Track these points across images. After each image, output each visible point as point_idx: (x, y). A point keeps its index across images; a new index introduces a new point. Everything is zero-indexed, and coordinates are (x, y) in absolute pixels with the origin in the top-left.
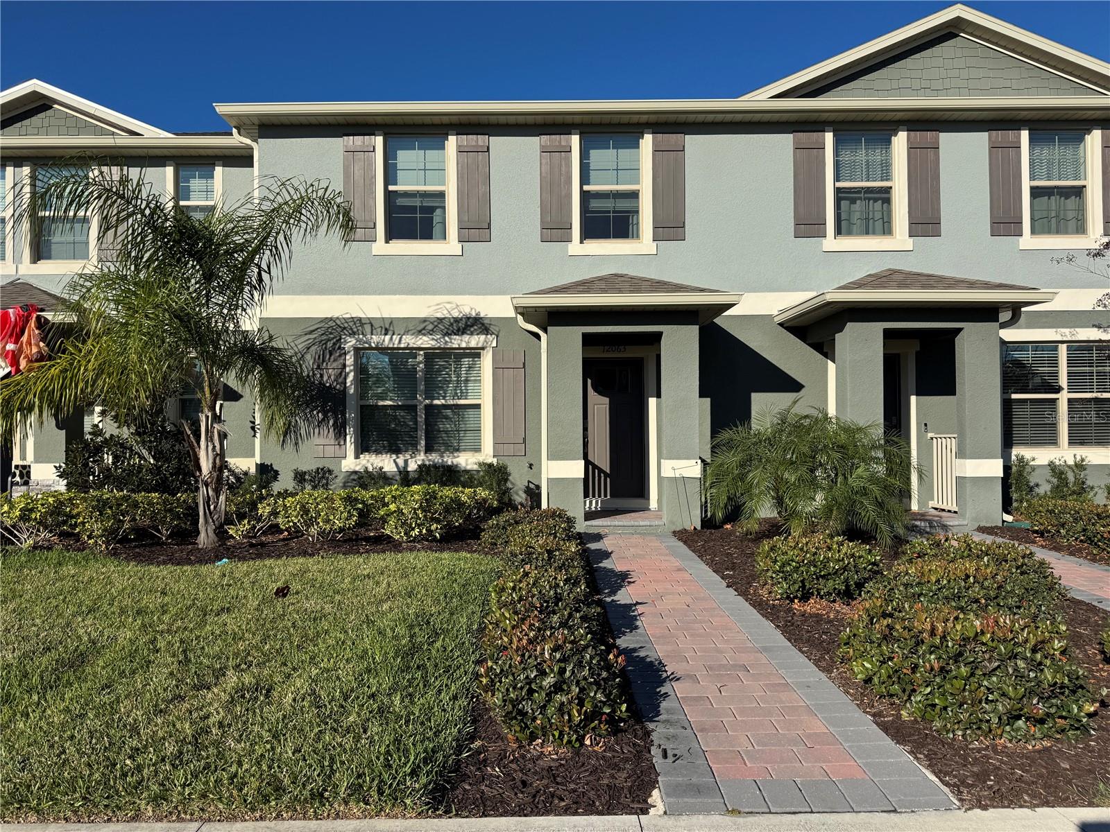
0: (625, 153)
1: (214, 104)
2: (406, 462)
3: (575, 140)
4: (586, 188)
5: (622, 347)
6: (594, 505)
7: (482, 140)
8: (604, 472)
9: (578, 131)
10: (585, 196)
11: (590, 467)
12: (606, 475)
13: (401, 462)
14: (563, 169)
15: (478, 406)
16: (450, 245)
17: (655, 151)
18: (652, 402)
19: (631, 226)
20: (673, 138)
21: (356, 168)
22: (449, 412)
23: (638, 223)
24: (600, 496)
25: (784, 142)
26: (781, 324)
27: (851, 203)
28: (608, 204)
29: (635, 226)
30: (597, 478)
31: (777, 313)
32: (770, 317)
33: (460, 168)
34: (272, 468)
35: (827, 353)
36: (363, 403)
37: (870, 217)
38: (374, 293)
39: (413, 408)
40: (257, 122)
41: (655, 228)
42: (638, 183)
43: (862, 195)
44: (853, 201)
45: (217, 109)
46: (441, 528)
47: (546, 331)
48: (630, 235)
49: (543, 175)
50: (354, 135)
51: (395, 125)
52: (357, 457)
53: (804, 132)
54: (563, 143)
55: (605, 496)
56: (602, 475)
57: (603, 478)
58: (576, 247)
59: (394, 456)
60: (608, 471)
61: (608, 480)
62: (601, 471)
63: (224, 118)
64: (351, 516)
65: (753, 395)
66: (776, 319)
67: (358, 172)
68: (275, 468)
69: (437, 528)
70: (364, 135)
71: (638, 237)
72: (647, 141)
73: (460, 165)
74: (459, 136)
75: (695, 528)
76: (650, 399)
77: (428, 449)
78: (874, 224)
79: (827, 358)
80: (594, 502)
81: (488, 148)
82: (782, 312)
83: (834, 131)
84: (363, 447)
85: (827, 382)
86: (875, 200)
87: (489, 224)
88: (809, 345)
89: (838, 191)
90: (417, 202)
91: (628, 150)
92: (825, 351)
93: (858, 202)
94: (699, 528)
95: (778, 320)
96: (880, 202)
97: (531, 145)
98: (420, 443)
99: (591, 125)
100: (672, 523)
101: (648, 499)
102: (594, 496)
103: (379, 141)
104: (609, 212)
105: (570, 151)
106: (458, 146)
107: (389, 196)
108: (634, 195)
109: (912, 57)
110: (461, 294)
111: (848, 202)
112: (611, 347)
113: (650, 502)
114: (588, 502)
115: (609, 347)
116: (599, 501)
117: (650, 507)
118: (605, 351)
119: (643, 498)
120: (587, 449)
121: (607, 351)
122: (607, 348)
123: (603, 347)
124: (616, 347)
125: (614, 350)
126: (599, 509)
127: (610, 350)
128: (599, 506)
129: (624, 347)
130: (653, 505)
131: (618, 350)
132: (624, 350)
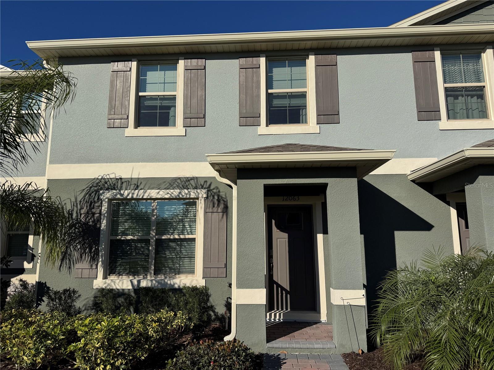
0: (296, 69)
1: (26, 42)
2: (139, 282)
3: (263, 61)
4: (270, 91)
5: (296, 197)
6: (278, 317)
7: (201, 62)
8: (286, 290)
9: (265, 55)
10: (270, 97)
11: (280, 289)
12: (287, 292)
13: (135, 282)
14: (255, 78)
15: (194, 240)
16: (178, 129)
17: (317, 66)
18: (320, 237)
19: (301, 116)
20: (329, 58)
21: (118, 82)
22: (172, 244)
23: (306, 115)
24: (282, 309)
25: (407, 58)
26: (413, 181)
27: (455, 99)
28: (285, 102)
29: (304, 117)
30: (280, 295)
31: (409, 173)
32: (405, 176)
33: (186, 80)
34: (46, 285)
35: (449, 202)
36: (113, 238)
37: (469, 108)
38: (125, 162)
39: (147, 242)
40: (57, 55)
41: (318, 115)
42: (305, 86)
43: (463, 93)
44: (456, 97)
45: (28, 45)
46: (126, 364)
47: (236, 184)
48: (301, 121)
49: (241, 83)
50: (118, 61)
51: (145, 55)
52: (105, 277)
53: (419, 51)
54: (255, 63)
55: (287, 309)
56: (284, 292)
57: (284, 295)
58: (263, 129)
59: (131, 278)
60: (288, 289)
61: (289, 296)
62: (283, 289)
63: (32, 50)
64: (38, 353)
65: (396, 233)
66: (409, 177)
67: (119, 84)
68: (48, 285)
69: (122, 364)
70: (125, 61)
71: (306, 122)
72: (311, 61)
73: (186, 78)
74: (186, 60)
75: (363, 352)
76: (318, 235)
77: (157, 272)
78: (472, 113)
79: (449, 205)
80: (278, 314)
81: (205, 67)
82: (414, 172)
83: (441, 51)
84: (110, 270)
85: (451, 224)
86: (472, 96)
87: (205, 115)
88: (434, 196)
89: (446, 89)
90: (158, 103)
91: (299, 68)
92: (448, 200)
93: (460, 98)
94: (366, 351)
95: (411, 177)
96: (476, 97)
97: (234, 64)
98: (151, 267)
99: (273, 51)
100: (342, 346)
101: (319, 313)
102: (278, 309)
103: (134, 65)
104: (286, 107)
105: (259, 68)
106: (185, 66)
107: (139, 99)
108: (303, 96)
109: (486, 8)
110: (184, 161)
111: (452, 98)
112: (289, 197)
113: (321, 315)
114: (273, 314)
115: (287, 197)
116: (282, 314)
117: (321, 320)
118: (284, 200)
119: (316, 312)
120: (272, 272)
121: (285, 200)
122: (285, 198)
123: (283, 197)
124: (292, 197)
125: (290, 199)
126: (282, 321)
127: (288, 199)
128: (282, 318)
129: (298, 197)
130: (324, 318)
131: (294, 199)
132: (298, 199)
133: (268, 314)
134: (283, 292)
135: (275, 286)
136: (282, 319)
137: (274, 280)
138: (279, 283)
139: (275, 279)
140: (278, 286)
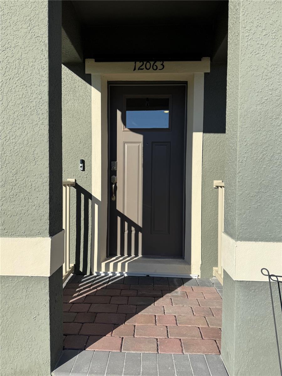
5: (158, 64)
6: (111, 269)
8: (136, 226)
11: (126, 224)
12: (138, 229)
24: (129, 254)
30: (126, 232)
55: (136, 254)
56: (133, 229)
57: (133, 233)
60: (140, 224)
61: (140, 234)
62: (131, 223)
80: (120, 264)
101: (189, 263)
102: (122, 255)
112: (145, 63)
113: (192, 268)
114: (111, 265)
115: (141, 63)
116: (127, 264)
117: (191, 275)
118: (137, 68)
119: (183, 260)
120: (114, 197)
121: (139, 69)
122: (139, 64)
123: (134, 63)
124: (151, 62)
125: (148, 67)
126: (126, 275)
127: (144, 67)
128: (126, 270)
129: (161, 62)
130: (195, 272)
131: (155, 67)
132: (162, 66)
133: (103, 265)
134: (131, 229)
135: (119, 219)
136: (126, 273)
137: (117, 210)
138: (126, 214)
139: (119, 208)
140: (124, 219)
